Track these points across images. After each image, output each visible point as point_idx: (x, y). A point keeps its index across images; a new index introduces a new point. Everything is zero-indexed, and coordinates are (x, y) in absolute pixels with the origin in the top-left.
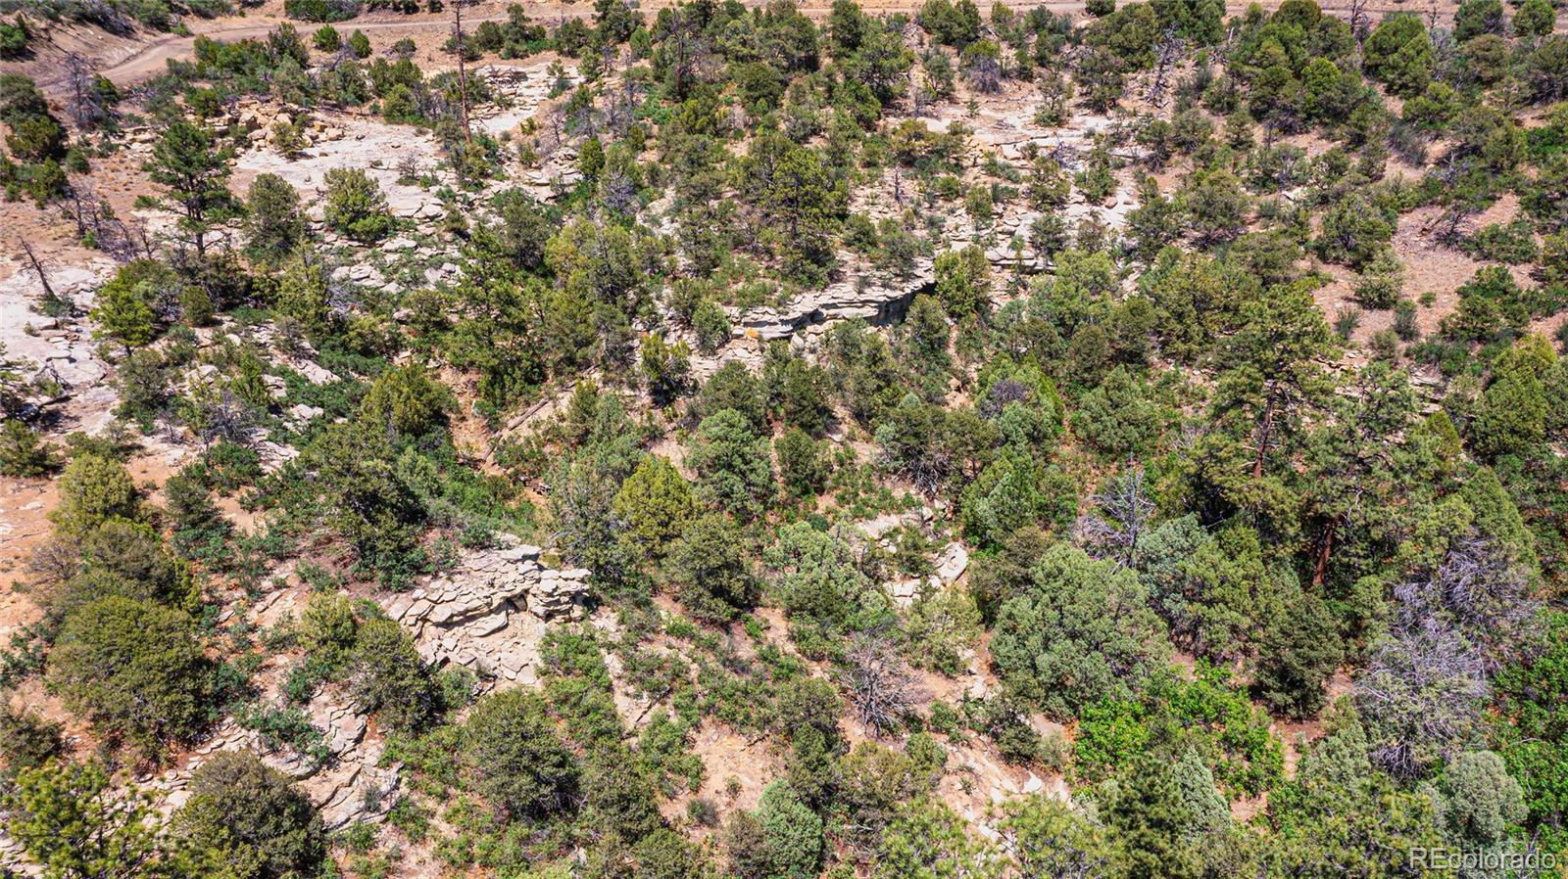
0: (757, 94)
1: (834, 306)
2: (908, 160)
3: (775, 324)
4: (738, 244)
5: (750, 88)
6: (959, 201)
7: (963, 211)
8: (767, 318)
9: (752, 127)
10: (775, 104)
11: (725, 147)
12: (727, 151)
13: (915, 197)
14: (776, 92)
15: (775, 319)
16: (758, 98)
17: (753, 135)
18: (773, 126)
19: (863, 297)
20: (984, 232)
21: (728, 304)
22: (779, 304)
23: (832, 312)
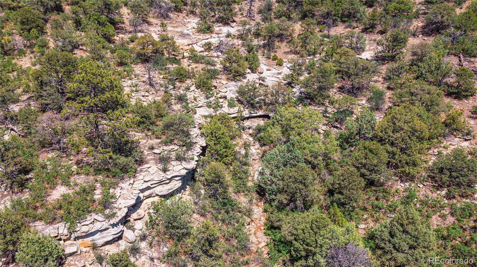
0: (28, 27)
1: (148, 188)
2: (144, 59)
3: (106, 229)
4: (45, 145)
5: (23, 23)
6: (188, 82)
7: (193, 88)
8: (98, 226)
9: (31, 46)
10: (42, 31)
11: (13, 62)
12: (16, 64)
13: (162, 82)
14: (41, 25)
15: (105, 225)
16: (31, 29)
17: (32, 52)
18: (45, 45)
19: (169, 175)
20: (212, 99)
21: (52, 221)
22: (106, 207)
23: (147, 193)
